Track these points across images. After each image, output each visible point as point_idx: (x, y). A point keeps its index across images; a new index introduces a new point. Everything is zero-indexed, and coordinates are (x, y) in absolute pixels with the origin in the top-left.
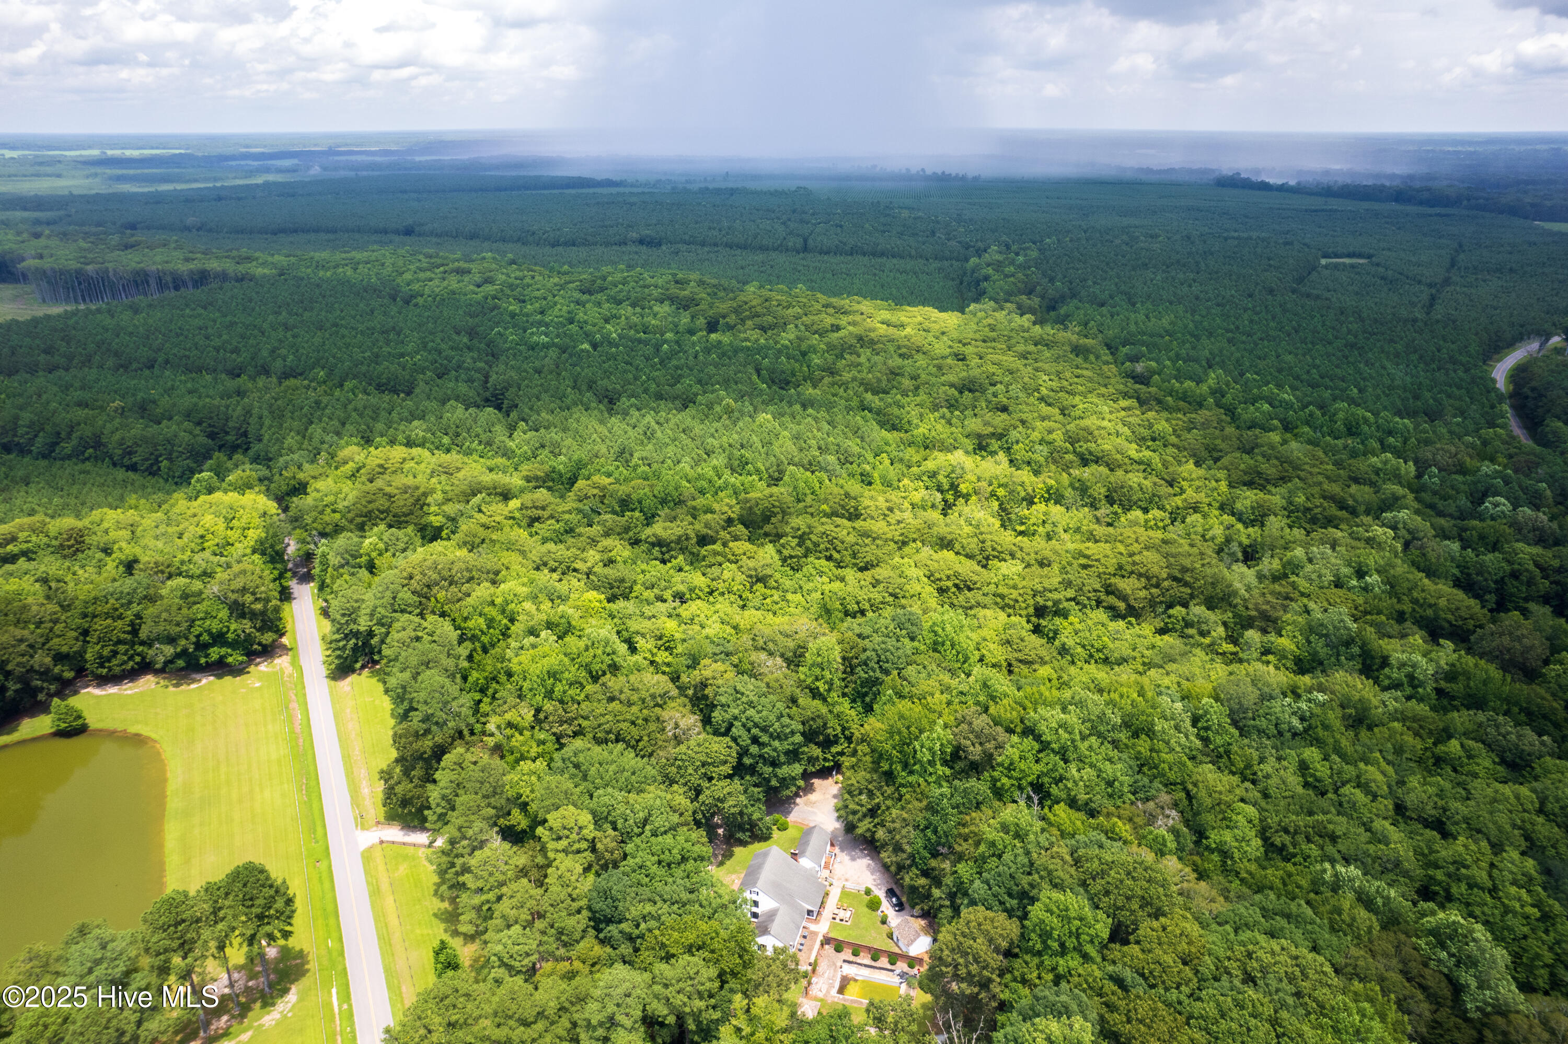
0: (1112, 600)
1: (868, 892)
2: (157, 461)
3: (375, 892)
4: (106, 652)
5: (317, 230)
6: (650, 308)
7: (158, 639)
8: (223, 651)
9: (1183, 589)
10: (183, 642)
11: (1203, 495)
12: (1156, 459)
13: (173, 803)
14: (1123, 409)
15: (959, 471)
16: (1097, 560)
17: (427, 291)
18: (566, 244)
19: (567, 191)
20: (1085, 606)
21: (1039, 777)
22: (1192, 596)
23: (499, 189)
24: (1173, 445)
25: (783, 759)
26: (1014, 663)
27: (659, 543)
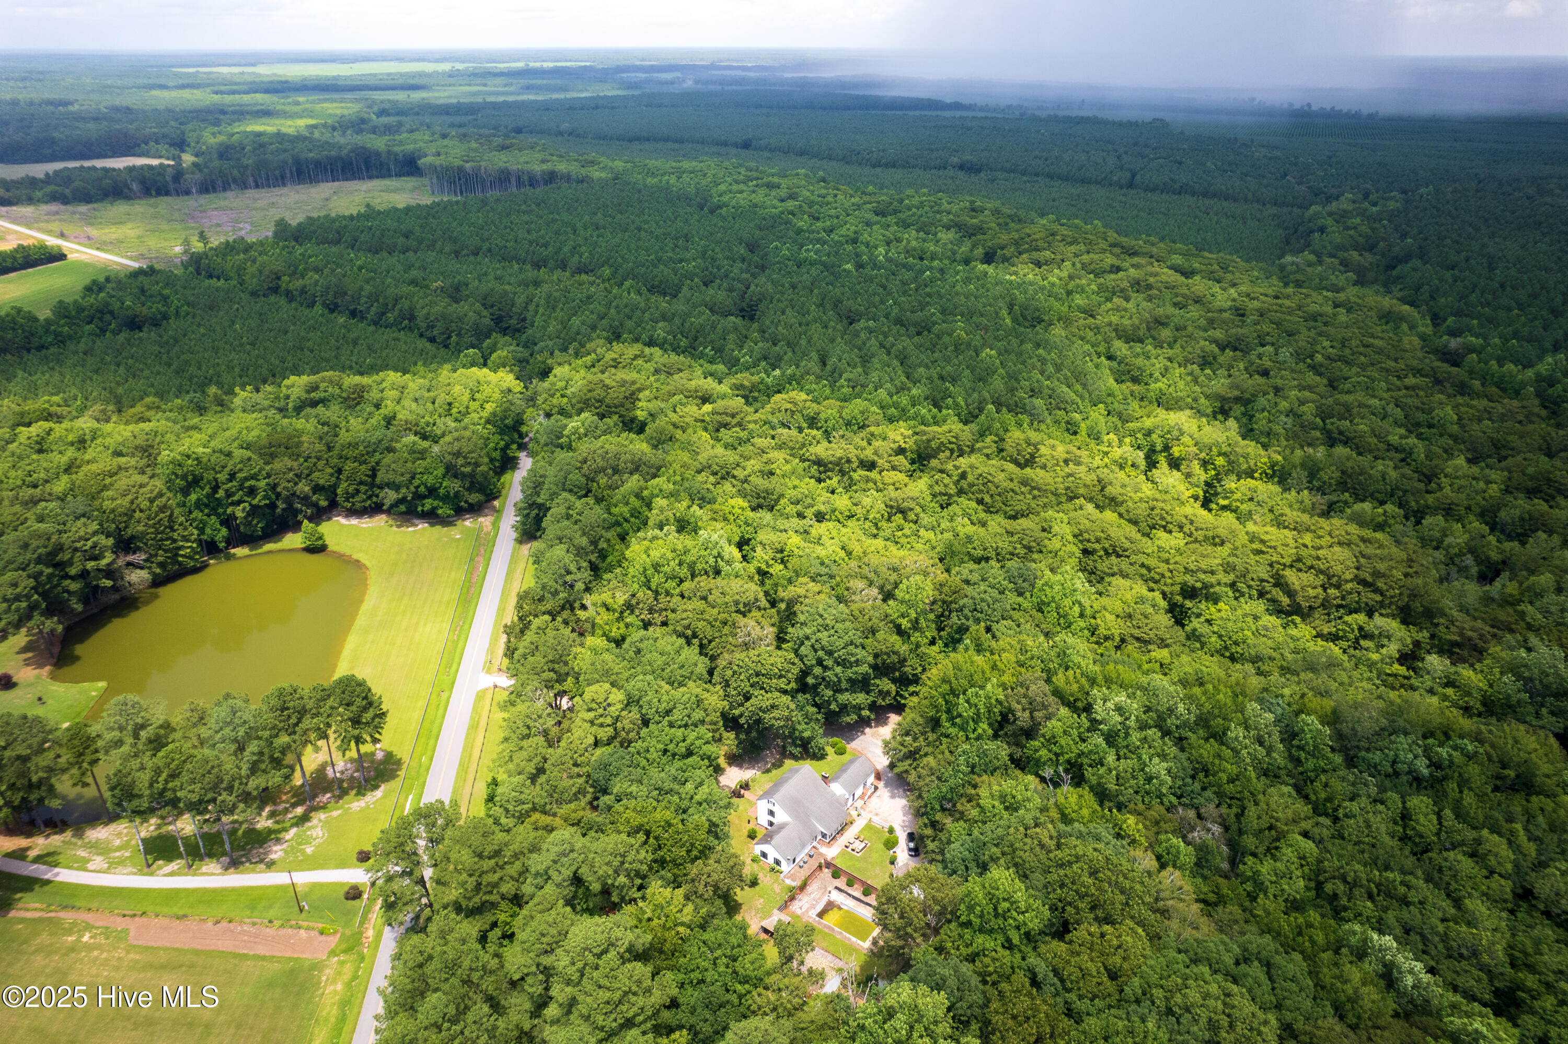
0: (1277, 593)
1: (891, 831)
2: (449, 337)
3: (473, 727)
4: (351, 490)
5: (667, 139)
6: (935, 234)
7: (388, 485)
8: (436, 503)
9: (1373, 596)
10: (404, 490)
11: (1463, 496)
12: (1420, 449)
13: (361, 621)
14: (1407, 388)
15: (1176, 433)
16: (1274, 548)
17: (733, 203)
18: (887, 165)
19: (911, 113)
20: (1243, 595)
21: (1079, 756)
22: (1382, 605)
23: (847, 108)
24: (1450, 436)
25: (844, 685)
26: (1129, 639)
27: (819, 462)
